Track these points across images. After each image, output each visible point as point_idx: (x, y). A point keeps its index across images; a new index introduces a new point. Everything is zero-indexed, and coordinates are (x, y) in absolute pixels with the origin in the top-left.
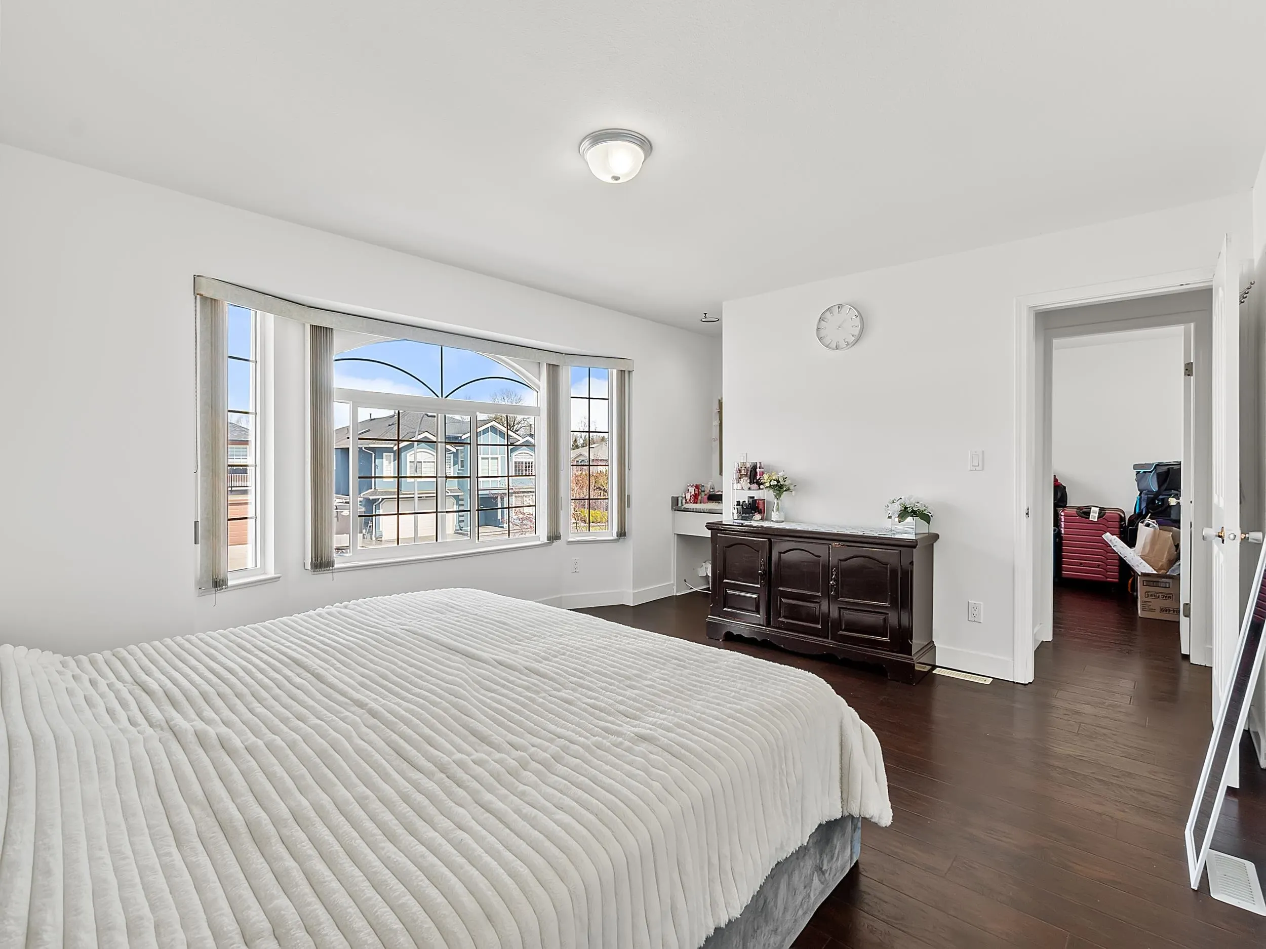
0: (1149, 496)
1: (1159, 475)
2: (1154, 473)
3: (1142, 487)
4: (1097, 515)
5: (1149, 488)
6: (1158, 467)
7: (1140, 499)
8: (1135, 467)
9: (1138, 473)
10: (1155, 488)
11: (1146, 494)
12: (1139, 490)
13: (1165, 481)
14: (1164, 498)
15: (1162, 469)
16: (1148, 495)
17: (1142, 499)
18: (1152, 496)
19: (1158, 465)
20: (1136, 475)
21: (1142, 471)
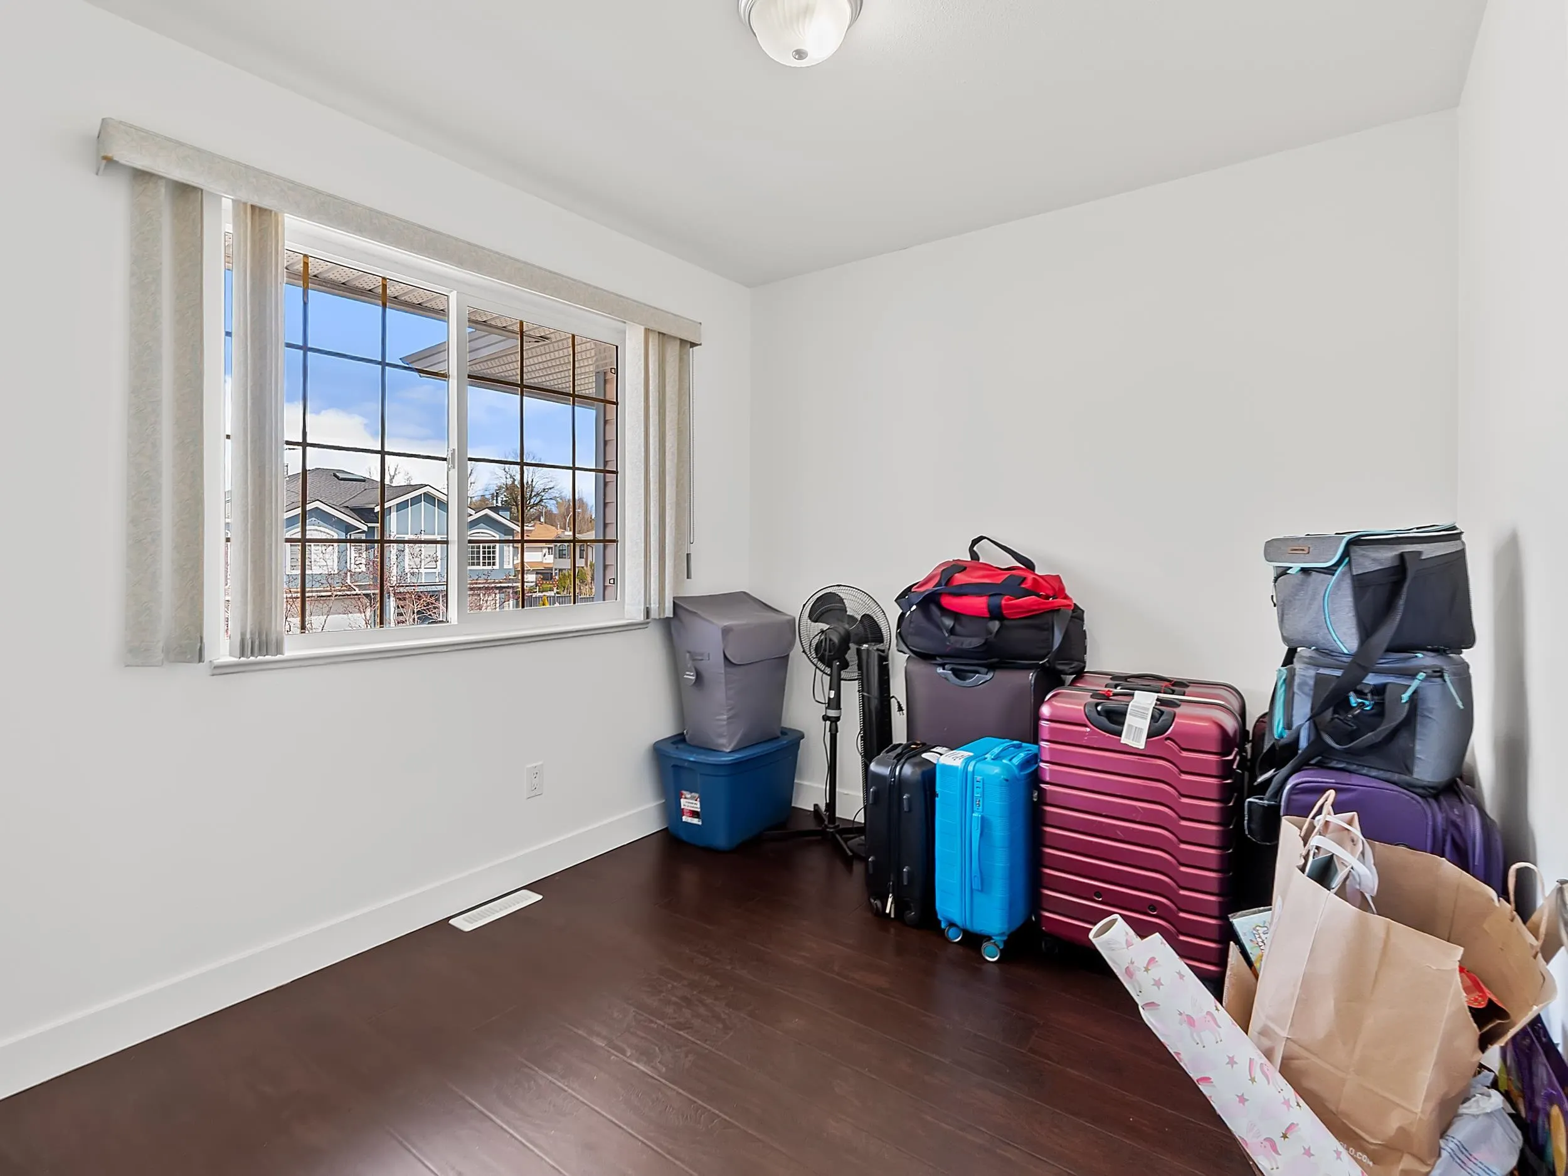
0: (1322, 671)
1: (1361, 584)
2: (1343, 574)
3: (1296, 633)
4: (1144, 724)
5: (1320, 637)
6: (1357, 551)
7: (1289, 682)
8: (1273, 549)
9: (1283, 573)
10: (1346, 640)
11: (1313, 663)
12: (1285, 639)
13: (1389, 606)
14: (1384, 686)
15: (1374, 560)
16: (1318, 666)
17: (1297, 680)
18: (1339, 673)
19: (1357, 542)
20: (1276, 580)
21: (1296, 567)
